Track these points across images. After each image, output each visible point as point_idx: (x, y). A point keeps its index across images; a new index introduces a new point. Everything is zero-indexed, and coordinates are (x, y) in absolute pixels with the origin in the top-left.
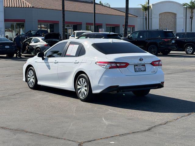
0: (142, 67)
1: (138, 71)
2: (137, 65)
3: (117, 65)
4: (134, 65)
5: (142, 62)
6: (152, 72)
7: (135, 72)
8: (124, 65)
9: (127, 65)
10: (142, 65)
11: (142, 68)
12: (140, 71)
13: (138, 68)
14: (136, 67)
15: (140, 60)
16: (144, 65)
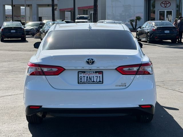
0: (95, 75)
1: (84, 83)
2: (84, 72)
3: (42, 71)
4: (79, 72)
5: (94, 67)
6: (117, 86)
7: (78, 83)
8: (55, 70)
9: (60, 70)
10: (96, 72)
11: (95, 77)
12: (90, 81)
13: (85, 78)
14: (82, 75)
15: (88, 63)
16: (101, 72)
